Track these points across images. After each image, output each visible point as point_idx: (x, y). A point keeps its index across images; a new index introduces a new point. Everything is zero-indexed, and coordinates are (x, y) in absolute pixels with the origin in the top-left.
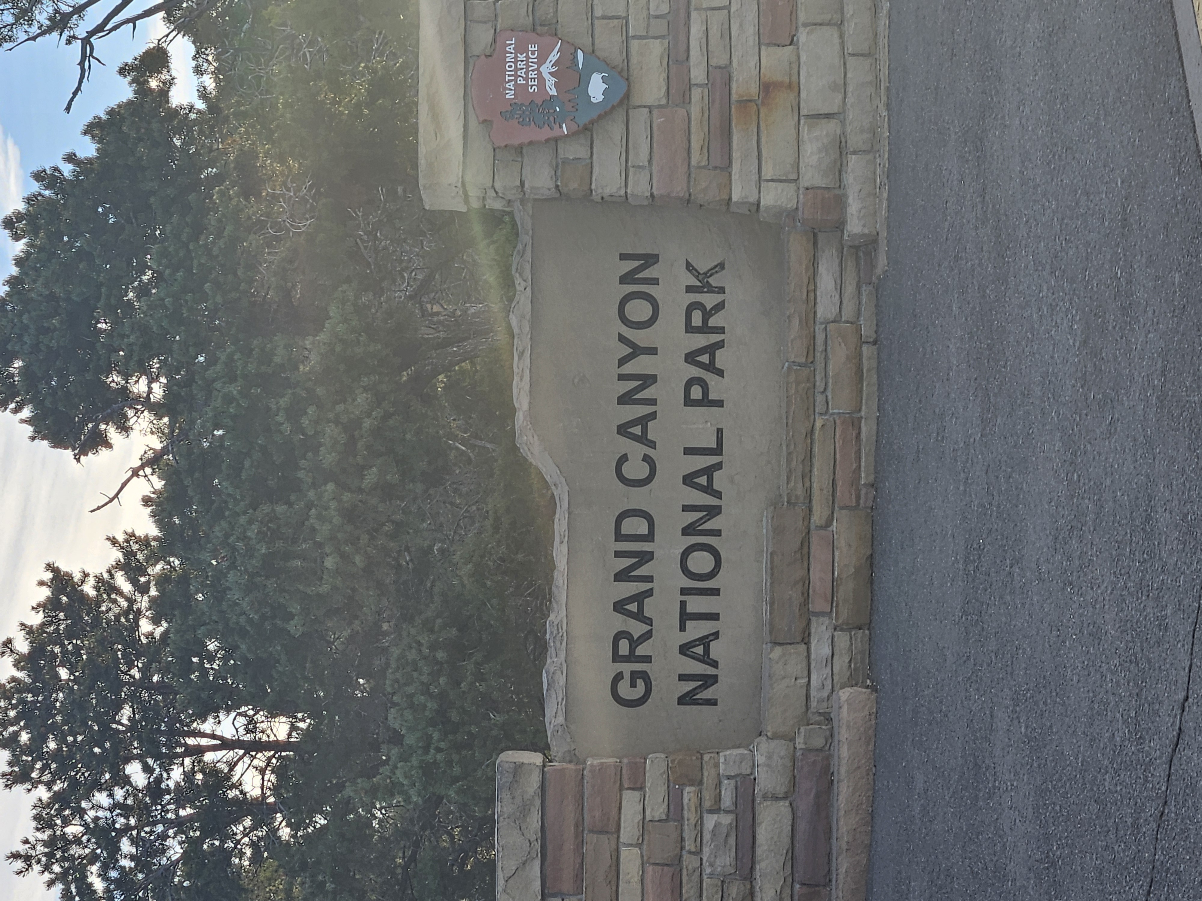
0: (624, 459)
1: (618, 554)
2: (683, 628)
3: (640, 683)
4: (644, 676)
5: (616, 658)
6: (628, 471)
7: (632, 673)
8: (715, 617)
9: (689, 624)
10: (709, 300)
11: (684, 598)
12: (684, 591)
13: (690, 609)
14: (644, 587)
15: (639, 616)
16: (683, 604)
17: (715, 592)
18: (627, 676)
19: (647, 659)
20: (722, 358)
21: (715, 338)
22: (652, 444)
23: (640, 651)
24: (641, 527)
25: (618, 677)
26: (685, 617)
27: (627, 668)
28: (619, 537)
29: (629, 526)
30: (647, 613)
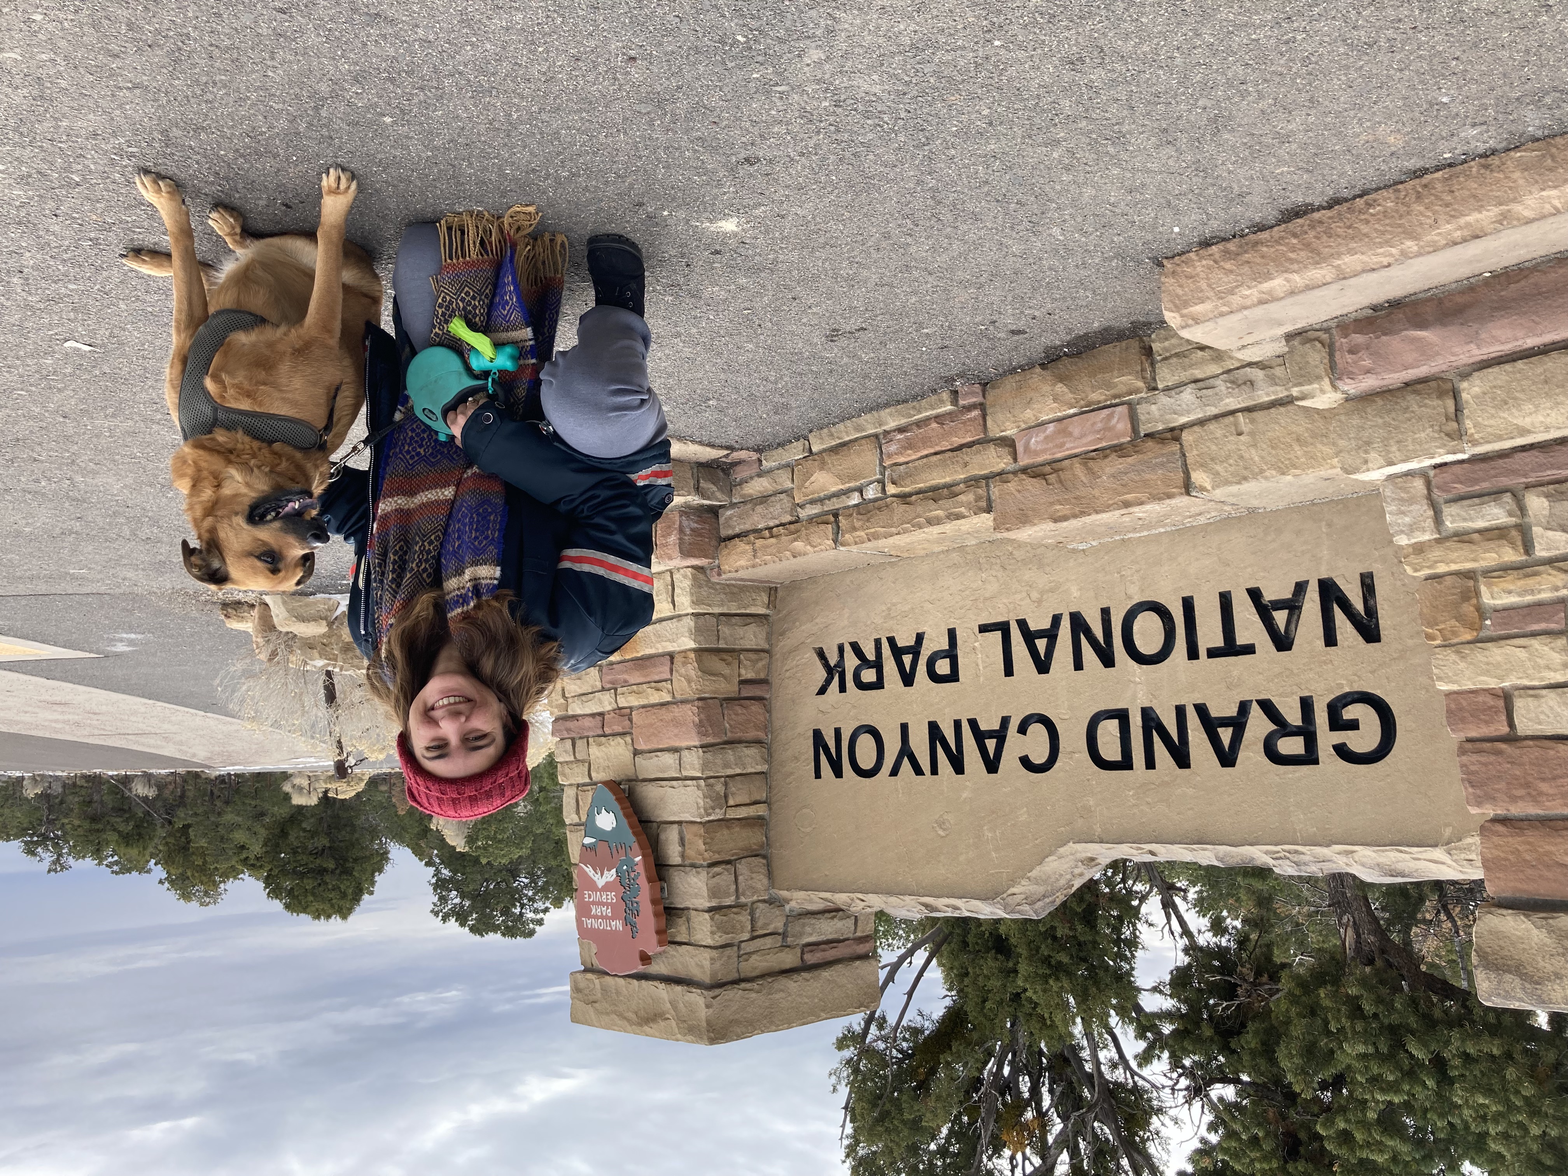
0: (1025, 762)
1: (1150, 764)
2: (1249, 650)
3: (1350, 713)
4: (1334, 709)
5: (1310, 758)
6: (1040, 756)
7: (1332, 729)
8: (1226, 601)
9: (1242, 639)
10: (851, 662)
11: (1203, 652)
12: (1193, 654)
13: (1219, 642)
14: (1193, 721)
15: (1238, 723)
16: (1213, 653)
17: (1188, 605)
18: (1339, 737)
19: (1306, 705)
21: (886, 649)
22: (1005, 721)
23: (1294, 717)
24: (1109, 730)
25: (1342, 752)
26: (1232, 648)
27: (1326, 739)
28: (1126, 763)
29: (1111, 750)
30: (1232, 711)
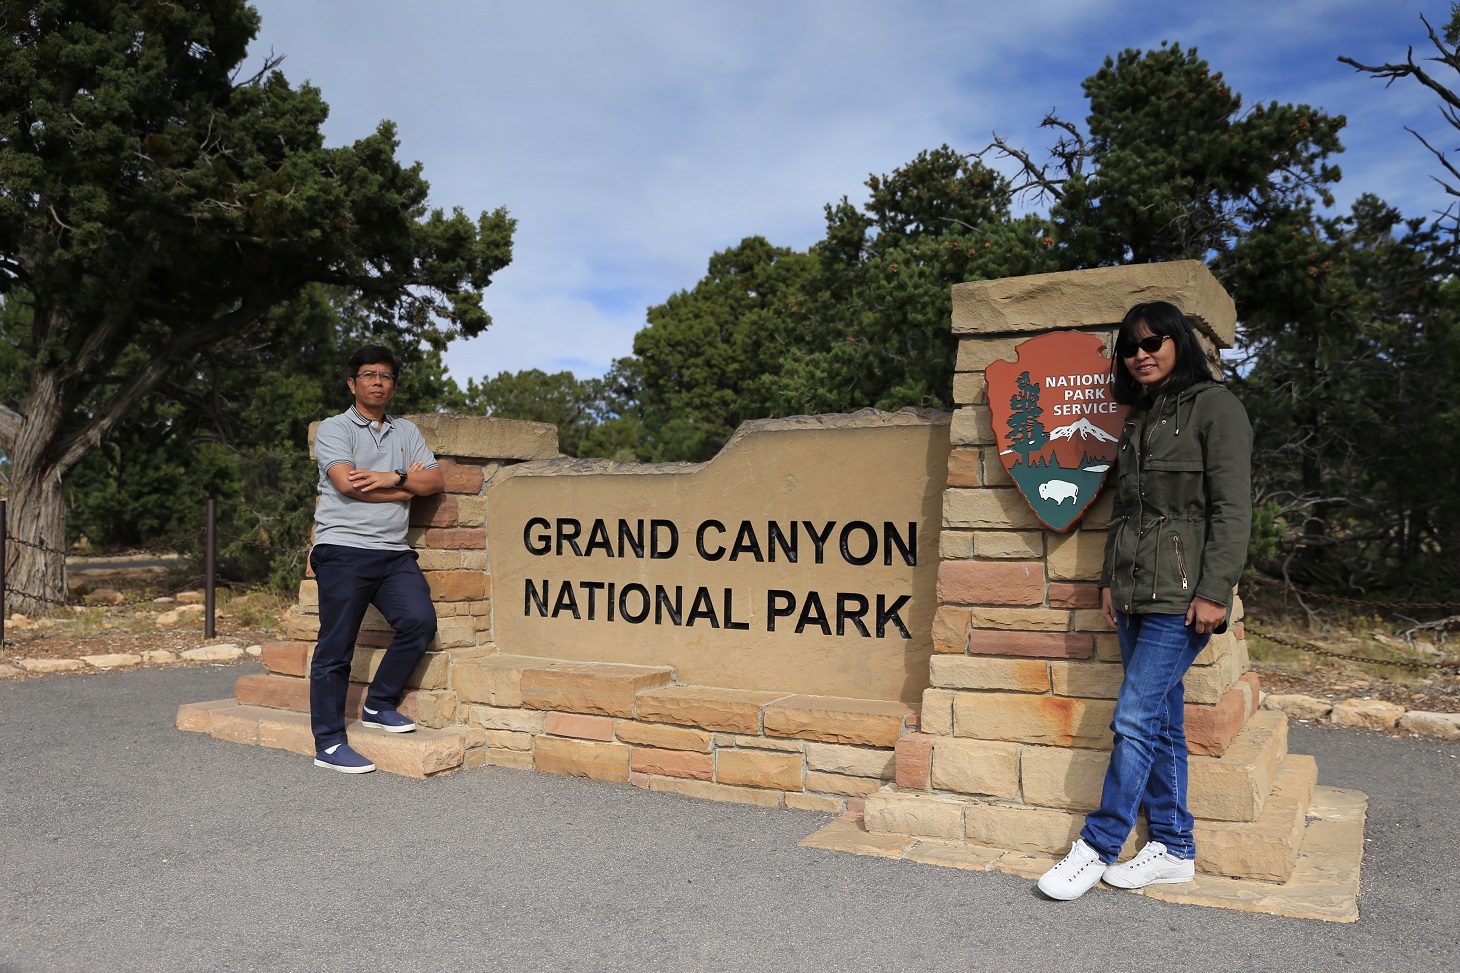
0: (721, 527)
1: (641, 523)
2: (583, 584)
3: (541, 545)
4: (547, 549)
5: (561, 522)
6: (711, 531)
7: (549, 537)
8: (591, 615)
9: (586, 590)
11: (606, 586)
12: (611, 586)
13: (597, 590)
14: (615, 547)
15: (592, 544)
16: (601, 585)
17: (610, 617)
18: (546, 532)
19: (559, 552)
20: (813, 630)
21: (833, 624)
22: (734, 557)
23: (566, 544)
24: (663, 546)
25: (546, 525)
26: (592, 586)
27: (552, 532)
28: (655, 523)
29: (664, 533)
30: (595, 550)
